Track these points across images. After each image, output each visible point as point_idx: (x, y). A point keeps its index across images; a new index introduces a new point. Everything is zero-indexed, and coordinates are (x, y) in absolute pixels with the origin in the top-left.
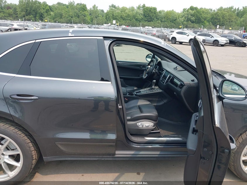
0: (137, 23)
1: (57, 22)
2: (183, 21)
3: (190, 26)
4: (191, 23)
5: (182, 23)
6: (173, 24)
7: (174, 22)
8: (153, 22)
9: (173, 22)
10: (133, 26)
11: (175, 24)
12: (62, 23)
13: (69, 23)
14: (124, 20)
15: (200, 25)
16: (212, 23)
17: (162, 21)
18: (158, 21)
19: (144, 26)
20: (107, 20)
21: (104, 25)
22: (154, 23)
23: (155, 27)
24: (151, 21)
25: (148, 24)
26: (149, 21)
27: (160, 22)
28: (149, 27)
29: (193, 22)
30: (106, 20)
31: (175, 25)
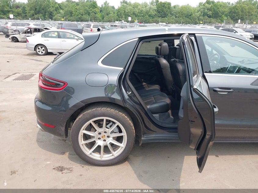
0: (150, 20)
1: (67, 20)
2: (199, 16)
3: (207, 21)
4: (207, 17)
5: (198, 17)
6: (188, 20)
7: (190, 17)
8: (167, 18)
9: (188, 18)
10: (146, 23)
11: (190, 19)
12: (72, 21)
13: (80, 21)
14: (136, 16)
15: (217, 20)
16: (230, 17)
17: (176, 17)
18: (172, 17)
19: (157, 22)
20: (119, 18)
21: (116, 22)
22: (169, 19)
23: (169, 23)
24: (165, 17)
25: (162, 20)
26: (163, 17)
27: (174, 17)
28: (163, 23)
29: (210, 17)
30: (117, 17)
31: (190, 21)
